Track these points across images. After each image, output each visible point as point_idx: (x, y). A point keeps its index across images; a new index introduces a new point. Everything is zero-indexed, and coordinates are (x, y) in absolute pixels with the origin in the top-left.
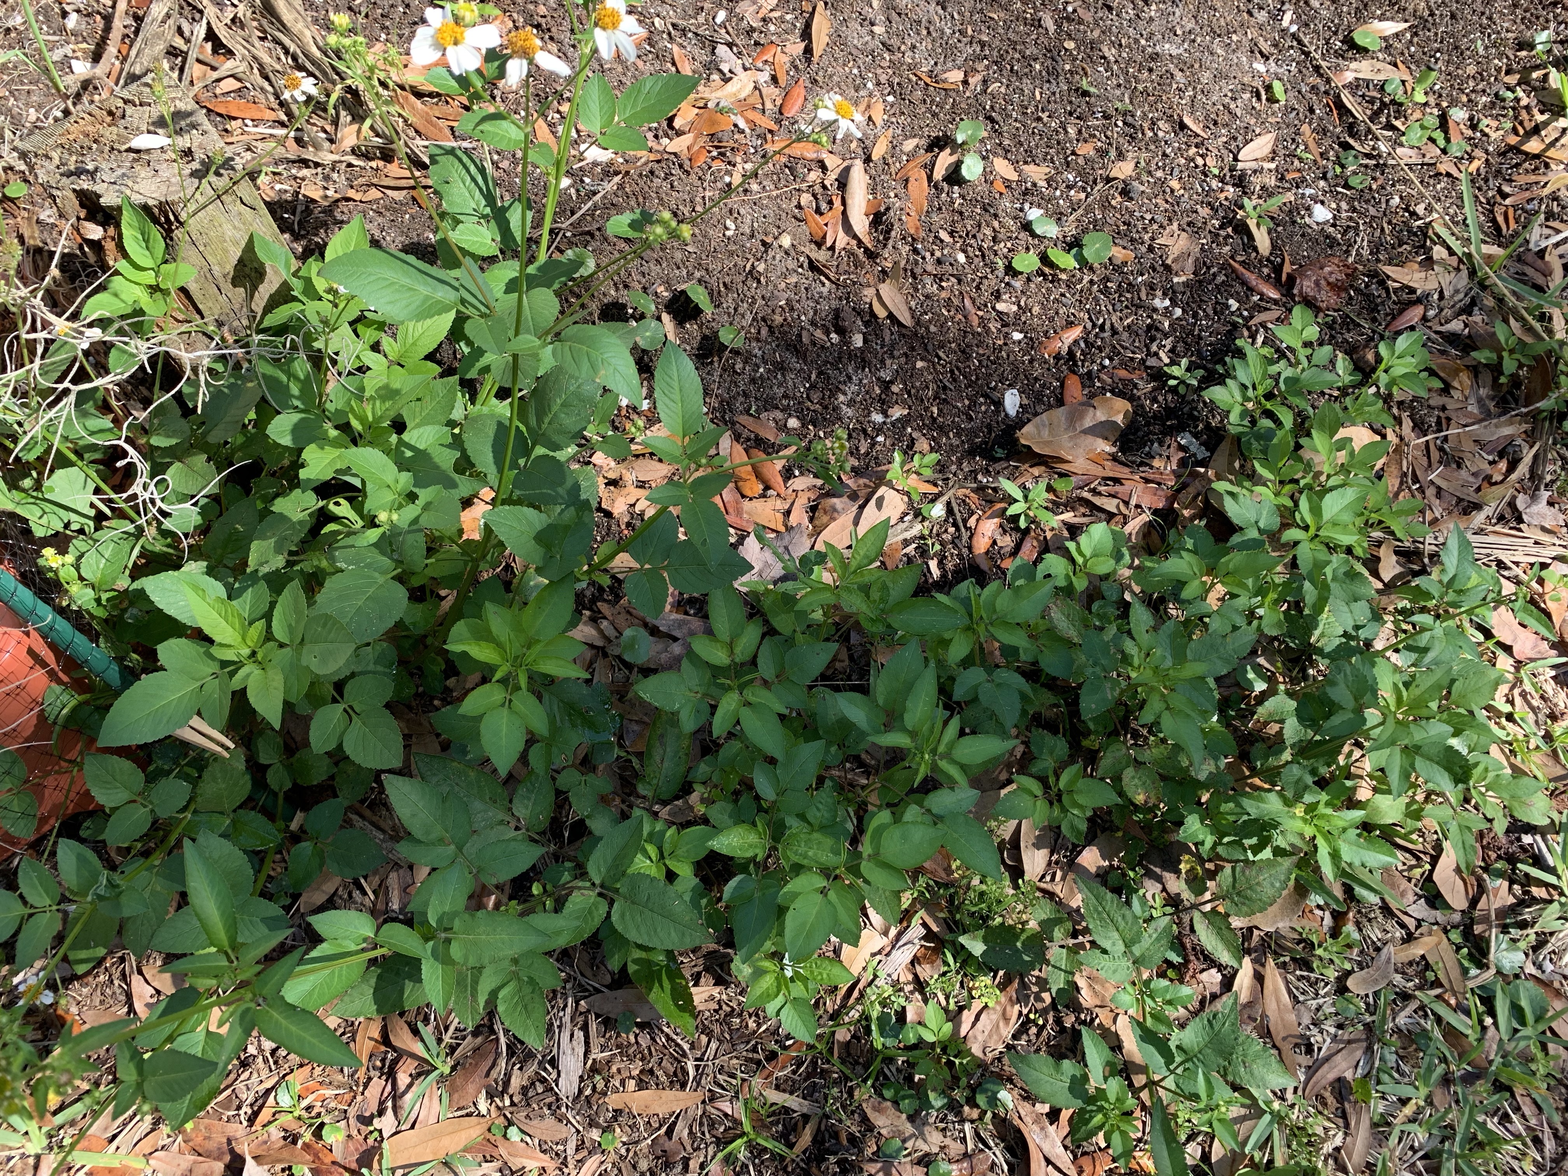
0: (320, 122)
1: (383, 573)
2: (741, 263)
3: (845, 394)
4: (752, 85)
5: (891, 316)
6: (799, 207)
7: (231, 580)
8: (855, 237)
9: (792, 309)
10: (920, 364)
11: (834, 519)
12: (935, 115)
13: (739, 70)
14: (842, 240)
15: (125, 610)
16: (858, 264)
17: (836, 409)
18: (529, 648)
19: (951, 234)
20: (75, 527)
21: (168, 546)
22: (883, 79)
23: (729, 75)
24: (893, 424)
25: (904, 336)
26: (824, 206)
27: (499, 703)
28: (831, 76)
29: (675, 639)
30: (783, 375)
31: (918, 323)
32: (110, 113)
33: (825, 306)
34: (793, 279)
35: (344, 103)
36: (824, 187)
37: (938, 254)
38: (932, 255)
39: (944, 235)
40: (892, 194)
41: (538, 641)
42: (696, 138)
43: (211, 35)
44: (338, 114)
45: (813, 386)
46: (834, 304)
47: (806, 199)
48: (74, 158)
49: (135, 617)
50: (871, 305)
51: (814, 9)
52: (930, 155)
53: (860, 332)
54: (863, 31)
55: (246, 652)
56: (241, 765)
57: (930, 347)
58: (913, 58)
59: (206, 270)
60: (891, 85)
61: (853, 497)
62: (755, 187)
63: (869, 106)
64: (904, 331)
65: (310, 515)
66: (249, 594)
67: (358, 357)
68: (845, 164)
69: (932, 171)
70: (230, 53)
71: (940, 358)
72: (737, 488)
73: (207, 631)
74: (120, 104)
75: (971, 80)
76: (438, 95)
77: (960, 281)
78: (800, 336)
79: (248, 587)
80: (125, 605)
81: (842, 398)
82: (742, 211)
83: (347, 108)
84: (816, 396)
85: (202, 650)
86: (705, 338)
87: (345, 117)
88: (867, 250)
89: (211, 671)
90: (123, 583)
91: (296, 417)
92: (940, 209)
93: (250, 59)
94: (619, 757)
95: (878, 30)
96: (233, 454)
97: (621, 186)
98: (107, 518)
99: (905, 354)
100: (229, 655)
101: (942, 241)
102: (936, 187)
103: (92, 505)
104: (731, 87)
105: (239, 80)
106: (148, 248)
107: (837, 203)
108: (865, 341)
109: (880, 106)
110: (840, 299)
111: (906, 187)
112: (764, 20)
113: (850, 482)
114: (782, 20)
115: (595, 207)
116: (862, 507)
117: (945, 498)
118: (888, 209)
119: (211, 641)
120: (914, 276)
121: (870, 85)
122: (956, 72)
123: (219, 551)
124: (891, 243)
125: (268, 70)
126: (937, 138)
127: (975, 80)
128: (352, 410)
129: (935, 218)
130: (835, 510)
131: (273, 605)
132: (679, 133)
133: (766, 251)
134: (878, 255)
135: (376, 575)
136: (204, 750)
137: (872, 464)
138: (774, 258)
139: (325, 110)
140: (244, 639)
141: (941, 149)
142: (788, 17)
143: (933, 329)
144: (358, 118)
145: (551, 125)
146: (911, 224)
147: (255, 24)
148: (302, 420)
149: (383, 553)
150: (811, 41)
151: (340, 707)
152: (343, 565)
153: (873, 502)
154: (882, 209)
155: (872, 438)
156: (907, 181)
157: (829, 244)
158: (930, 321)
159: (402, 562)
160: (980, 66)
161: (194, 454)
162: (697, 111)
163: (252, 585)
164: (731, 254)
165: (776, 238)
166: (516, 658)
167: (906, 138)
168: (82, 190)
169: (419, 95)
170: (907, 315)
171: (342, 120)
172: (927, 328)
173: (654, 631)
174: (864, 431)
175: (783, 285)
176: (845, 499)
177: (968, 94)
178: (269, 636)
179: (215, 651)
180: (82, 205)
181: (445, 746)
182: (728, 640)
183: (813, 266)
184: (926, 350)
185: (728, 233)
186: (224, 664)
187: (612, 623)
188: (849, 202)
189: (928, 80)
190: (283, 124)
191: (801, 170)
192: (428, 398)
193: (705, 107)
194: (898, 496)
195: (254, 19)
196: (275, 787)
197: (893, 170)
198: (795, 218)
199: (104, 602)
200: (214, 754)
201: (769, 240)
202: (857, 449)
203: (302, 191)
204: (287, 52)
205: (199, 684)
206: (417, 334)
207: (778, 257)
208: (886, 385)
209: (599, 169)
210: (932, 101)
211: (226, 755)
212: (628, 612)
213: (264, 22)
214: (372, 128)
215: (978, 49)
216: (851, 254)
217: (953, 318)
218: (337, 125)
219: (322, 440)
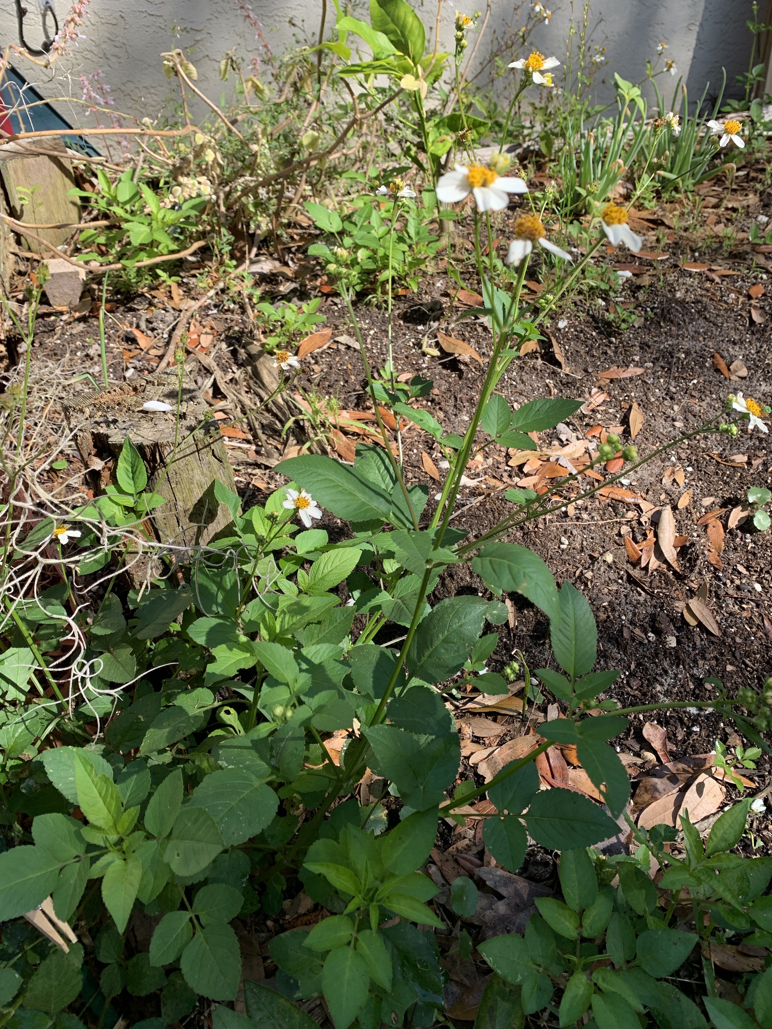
0: (275, 443)
1: (259, 777)
2: (572, 570)
3: (662, 685)
4: (584, 450)
5: (700, 625)
6: (619, 535)
7: (121, 765)
8: (666, 561)
9: (613, 610)
10: (729, 668)
11: (656, 799)
12: (726, 483)
13: (574, 439)
14: (654, 563)
15: (22, 780)
16: (668, 582)
17: (654, 697)
18: (382, 881)
19: (747, 568)
20: (9, 697)
21: (79, 727)
22: (683, 456)
23: (565, 443)
24: (707, 717)
25: (713, 643)
26: (639, 537)
27: (346, 941)
28: (644, 450)
29: (500, 897)
30: (606, 662)
31: (725, 633)
32: (135, 389)
33: (642, 611)
34: (614, 587)
35: (293, 432)
36: (640, 523)
37: (737, 582)
38: (732, 582)
39: (740, 568)
40: (695, 534)
41: (393, 875)
42: (540, 479)
43: (215, 385)
44: (288, 439)
45: (632, 675)
46: (650, 610)
47: (625, 529)
48: (100, 413)
49: (29, 788)
50: (682, 614)
51: (631, 407)
52: (724, 510)
53: (673, 635)
54: (667, 424)
55: (113, 837)
56: (77, 962)
57: (737, 655)
58: (706, 445)
59: (172, 503)
60: (689, 460)
61: (673, 779)
62: (585, 516)
63: (673, 472)
64: (713, 639)
65: (205, 712)
66: (132, 781)
67: (275, 583)
68: (657, 509)
69: (727, 521)
70: (225, 397)
71: (747, 666)
72: (563, 755)
73: (84, 809)
74: (144, 383)
75: (753, 462)
76: (358, 435)
77: (758, 606)
78: (621, 631)
79: (133, 774)
80: (24, 775)
81: (659, 688)
82: (575, 532)
83: (294, 435)
84: (635, 684)
85: (73, 829)
86: (539, 623)
87: (292, 440)
88: (675, 573)
89: (75, 853)
90: (30, 754)
91: (214, 621)
92: (735, 549)
93: (236, 401)
94: (438, 1022)
95: (678, 424)
96: (153, 659)
97: (482, 504)
98: (38, 696)
99: (716, 658)
100: (97, 839)
101: (740, 573)
102: (731, 532)
103: (30, 682)
104: (567, 450)
105: (226, 413)
106: (133, 478)
107: (650, 535)
108: (678, 642)
109: (682, 474)
110: (655, 607)
111: (705, 531)
112: (593, 411)
113: (669, 765)
114: (606, 412)
115: (462, 515)
116: (683, 791)
117: (764, 794)
118: (693, 544)
119: (86, 822)
120: (718, 596)
121: (673, 459)
122: (741, 456)
123: (119, 737)
124: (697, 570)
125: (247, 409)
126: (729, 498)
127: (756, 463)
128: (264, 620)
129: (732, 555)
130: (656, 790)
131: (150, 795)
132: (527, 475)
133: (593, 564)
134: (686, 577)
135: (253, 777)
136: (48, 940)
137: (690, 750)
138: (599, 569)
139: (280, 436)
140: (115, 825)
141: (734, 506)
142: (611, 411)
143: (738, 640)
144: (301, 442)
145: (435, 461)
146: (712, 558)
147: (245, 383)
148: (218, 625)
149: (262, 758)
150: (628, 426)
151: (187, 915)
152: (224, 764)
153: (693, 787)
154: (688, 544)
155: (688, 728)
156: (706, 526)
157: (643, 565)
158: (735, 633)
159: (278, 769)
160: (760, 454)
161: (123, 647)
162: (541, 463)
163: (137, 772)
164: (564, 562)
165: (601, 555)
166: (369, 891)
167: (705, 496)
168: (99, 434)
169: (346, 433)
170: (715, 626)
171: (290, 442)
172: (733, 639)
173: (481, 884)
174: (681, 720)
175: (606, 590)
176: (665, 780)
177: (752, 471)
178: (139, 825)
179: (85, 832)
180: (95, 446)
181: (270, 973)
182: (577, 909)
183: (631, 580)
184: (734, 655)
185: (562, 546)
186: (91, 847)
187: (440, 870)
188: (661, 535)
189: (719, 460)
190: (248, 442)
191: (622, 510)
192: (327, 623)
193: (548, 460)
194: (717, 786)
195: (245, 380)
196: (105, 989)
197: (694, 517)
198: (615, 542)
199: (7, 770)
200: (55, 945)
201: (596, 555)
202: (675, 735)
203: (253, 482)
204: (261, 400)
205: (60, 865)
206: (326, 571)
207: (602, 569)
208: (699, 682)
209: (467, 491)
210: (724, 474)
211: (66, 949)
212: (456, 861)
213: (251, 382)
214: (309, 449)
215: (757, 443)
216: (661, 574)
217: (755, 634)
218: (285, 445)
219: (233, 643)
